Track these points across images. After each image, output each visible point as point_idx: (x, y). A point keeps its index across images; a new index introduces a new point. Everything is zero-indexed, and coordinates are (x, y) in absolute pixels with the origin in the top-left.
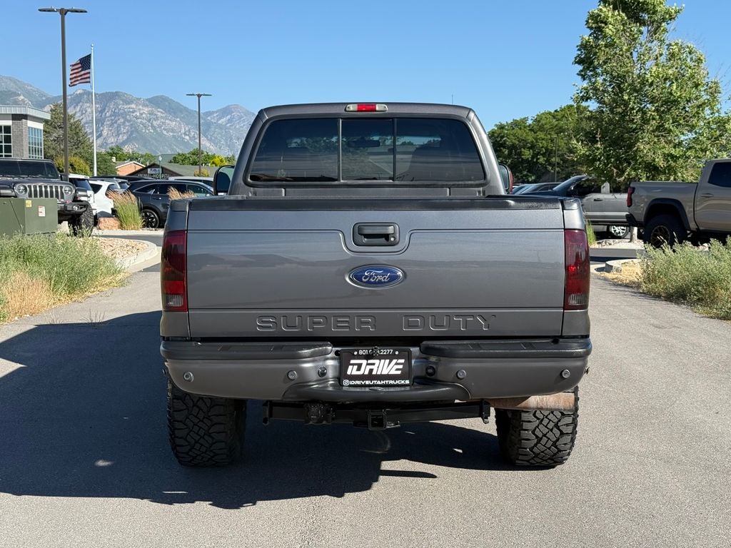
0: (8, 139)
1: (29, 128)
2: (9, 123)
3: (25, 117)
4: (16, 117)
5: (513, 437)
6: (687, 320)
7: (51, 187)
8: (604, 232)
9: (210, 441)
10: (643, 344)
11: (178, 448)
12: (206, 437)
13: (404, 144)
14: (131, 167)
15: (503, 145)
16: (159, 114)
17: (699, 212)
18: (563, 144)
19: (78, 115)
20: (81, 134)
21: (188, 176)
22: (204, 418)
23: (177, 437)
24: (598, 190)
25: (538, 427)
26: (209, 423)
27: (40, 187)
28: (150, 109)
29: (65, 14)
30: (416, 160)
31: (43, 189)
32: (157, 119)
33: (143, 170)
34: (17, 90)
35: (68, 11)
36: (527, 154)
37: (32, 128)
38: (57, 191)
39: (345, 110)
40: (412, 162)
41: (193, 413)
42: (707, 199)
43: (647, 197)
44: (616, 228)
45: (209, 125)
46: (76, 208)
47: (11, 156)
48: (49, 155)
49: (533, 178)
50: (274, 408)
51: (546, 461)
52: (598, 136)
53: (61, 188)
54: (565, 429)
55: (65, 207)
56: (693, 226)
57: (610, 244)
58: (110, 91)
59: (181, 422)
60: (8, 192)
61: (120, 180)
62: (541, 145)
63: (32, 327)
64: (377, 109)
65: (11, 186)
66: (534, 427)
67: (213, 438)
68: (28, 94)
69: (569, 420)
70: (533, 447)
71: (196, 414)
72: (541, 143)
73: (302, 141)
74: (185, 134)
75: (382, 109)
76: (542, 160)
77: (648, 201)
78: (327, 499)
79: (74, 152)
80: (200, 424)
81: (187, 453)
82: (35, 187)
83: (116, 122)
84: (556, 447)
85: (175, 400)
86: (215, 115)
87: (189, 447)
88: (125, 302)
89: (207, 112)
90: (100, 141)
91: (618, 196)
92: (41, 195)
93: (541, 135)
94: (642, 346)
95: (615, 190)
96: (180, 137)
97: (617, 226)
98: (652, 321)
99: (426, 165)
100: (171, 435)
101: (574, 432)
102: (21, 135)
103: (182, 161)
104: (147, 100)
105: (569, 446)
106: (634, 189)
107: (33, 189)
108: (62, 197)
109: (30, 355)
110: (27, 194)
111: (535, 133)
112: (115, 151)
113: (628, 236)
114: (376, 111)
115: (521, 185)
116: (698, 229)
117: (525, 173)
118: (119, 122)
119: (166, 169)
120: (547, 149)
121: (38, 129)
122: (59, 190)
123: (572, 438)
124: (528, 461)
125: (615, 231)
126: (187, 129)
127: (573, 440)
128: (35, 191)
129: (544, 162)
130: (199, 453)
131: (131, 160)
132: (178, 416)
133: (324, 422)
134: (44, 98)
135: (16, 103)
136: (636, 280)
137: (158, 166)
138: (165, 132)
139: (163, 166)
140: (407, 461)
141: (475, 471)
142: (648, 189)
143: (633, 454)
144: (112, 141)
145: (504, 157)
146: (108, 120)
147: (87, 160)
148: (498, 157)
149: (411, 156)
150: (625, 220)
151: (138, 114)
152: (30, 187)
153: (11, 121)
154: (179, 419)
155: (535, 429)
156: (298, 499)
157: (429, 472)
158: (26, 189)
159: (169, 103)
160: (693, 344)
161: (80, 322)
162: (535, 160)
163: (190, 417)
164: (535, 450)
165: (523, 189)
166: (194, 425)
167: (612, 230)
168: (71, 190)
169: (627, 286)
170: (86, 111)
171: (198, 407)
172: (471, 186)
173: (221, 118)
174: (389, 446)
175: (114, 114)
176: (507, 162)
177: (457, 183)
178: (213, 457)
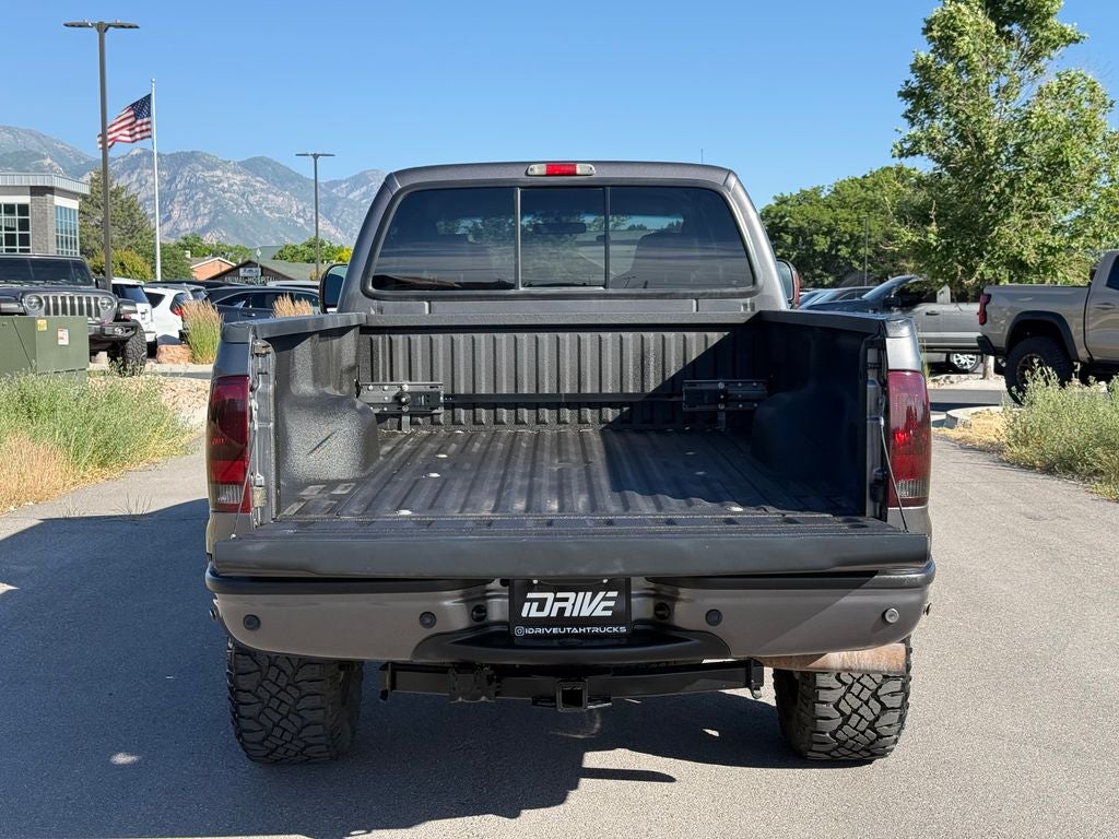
0: (24, 225)
1: (57, 207)
2: (25, 199)
3: (51, 190)
4: (37, 191)
5: (802, 714)
6: (1080, 506)
7: (80, 299)
8: (942, 363)
9: (298, 723)
10: (1010, 546)
11: (244, 734)
12: (291, 717)
13: (632, 228)
14: (214, 266)
15: (785, 229)
16: (258, 185)
17: (1094, 332)
18: (876, 226)
19: (134, 187)
20: (137, 216)
21: (302, 279)
22: (288, 684)
23: (243, 717)
24: (932, 299)
25: (843, 697)
26: (296, 694)
27: (63, 298)
28: (244, 177)
29: (106, 30)
30: (641, 253)
31: (68, 302)
32: (254, 192)
33: (233, 271)
34: (41, 149)
35: (110, 26)
36: (822, 244)
37: (61, 208)
38: (89, 306)
39: (527, 174)
40: (636, 257)
41: (269, 676)
42: (1106, 312)
43: (1010, 309)
44: (961, 357)
45: (333, 201)
46: (119, 332)
47: (28, 251)
48: (88, 248)
49: (831, 279)
50: (398, 672)
51: (857, 752)
52: (933, 213)
53: (96, 299)
54: (889, 702)
55: (102, 330)
56: (1082, 354)
57: (952, 382)
58: (185, 150)
59: (249, 691)
60: (13, 306)
61: (193, 287)
62: (843, 229)
63: (36, 522)
64: (578, 171)
65: (17, 297)
66: (838, 697)
67: (302, 717)
68: (59, 156)
69: (896, 686)
70: (836, 731)
71: (274, 680)
72: (844, 226)
73: (475, 224)
74: (298, 215)
75: (586, 171)
76: (844, 251)
77: (1012, 315)
78: (491, 820)
79: (127, 244)
80: (282, 695)
81: (261, 743)
82: (55, 299)
83: (192, 198)
84: (875, 730)
85: (239, 656)
86: (344, 186)
87: (263, 733)
88: (186, 480)
89: (331, 182)
90: (167, 227)
91: (963, 306)
92: (65, 312)
93: (843, 214)
94: (1008, 550)
95: (960, 297)
96: (290, 219)
97: (962, 353)
98: (1024, 508)
99: (657, 261)
100: (234, 714)
101: (904, 706)
102: (45, 219)
103: (292, 256)
104: (239, 163)
105: (895, 729)
106: (989, 296)
107: (51, 302)
108: (98, 314)
109: (25, 569)
110: (43, 310)
111: (834, 211)
112: (191, 242)
113: (980, 369)
114: (576, 175)
115: (813, 291)
116: (1091, 359)
117: (818, 272)
118: (196, 197)
119: (267, 269)
120: (852, 236)
121: (70, 209)
122: (93, 303)
123: (901, 716)
124: (827, 753)
125: (959, 361)
126: (300, 207)
127: (902, 719)
128: (56, 305)
129: (847, 256)
130: (281, 743)
131: (214, 256)
132: (244, 682)
133: (483, 699)
134: (82, 163)
135: (40, 170)
136: (995, 440)
137: (255, 265)
138: (267, 213)
139: (263, 264)
140: (628, 751)
141: (739, 769)
142: (1012, 297)
143: (1001, 737)
144: (186, 226)
145: (786, 248)
146: (181, 195)
147: (147, 256)
148: (775, 248)
149: (635, 247)
150: (976, 344)
151: (226, 185)
152: (47, 298)
153: (29, 197)
154: (247, 687)
155: (840, 701)
156: (443, 821)
157: (664, 771)
158: (40, 301)
159: (273, 169)
160: (1091, 547)
161: (113, 513)
162: (834, 252)
163: (264, 683)
164: (840, 735)
165: (817, 297)
166: (271, 697)
167: (954, 360)
168: (111, 304)
169: (981, 450)
170: (147, 182)
171: (277, 666)
172: (733, 296)
173: (352, 191)
174: (598, 725)
175: (190, 186)
176: (790, 256)
177: (708, 291)
178: (304, 749)
